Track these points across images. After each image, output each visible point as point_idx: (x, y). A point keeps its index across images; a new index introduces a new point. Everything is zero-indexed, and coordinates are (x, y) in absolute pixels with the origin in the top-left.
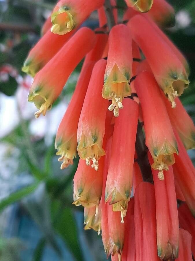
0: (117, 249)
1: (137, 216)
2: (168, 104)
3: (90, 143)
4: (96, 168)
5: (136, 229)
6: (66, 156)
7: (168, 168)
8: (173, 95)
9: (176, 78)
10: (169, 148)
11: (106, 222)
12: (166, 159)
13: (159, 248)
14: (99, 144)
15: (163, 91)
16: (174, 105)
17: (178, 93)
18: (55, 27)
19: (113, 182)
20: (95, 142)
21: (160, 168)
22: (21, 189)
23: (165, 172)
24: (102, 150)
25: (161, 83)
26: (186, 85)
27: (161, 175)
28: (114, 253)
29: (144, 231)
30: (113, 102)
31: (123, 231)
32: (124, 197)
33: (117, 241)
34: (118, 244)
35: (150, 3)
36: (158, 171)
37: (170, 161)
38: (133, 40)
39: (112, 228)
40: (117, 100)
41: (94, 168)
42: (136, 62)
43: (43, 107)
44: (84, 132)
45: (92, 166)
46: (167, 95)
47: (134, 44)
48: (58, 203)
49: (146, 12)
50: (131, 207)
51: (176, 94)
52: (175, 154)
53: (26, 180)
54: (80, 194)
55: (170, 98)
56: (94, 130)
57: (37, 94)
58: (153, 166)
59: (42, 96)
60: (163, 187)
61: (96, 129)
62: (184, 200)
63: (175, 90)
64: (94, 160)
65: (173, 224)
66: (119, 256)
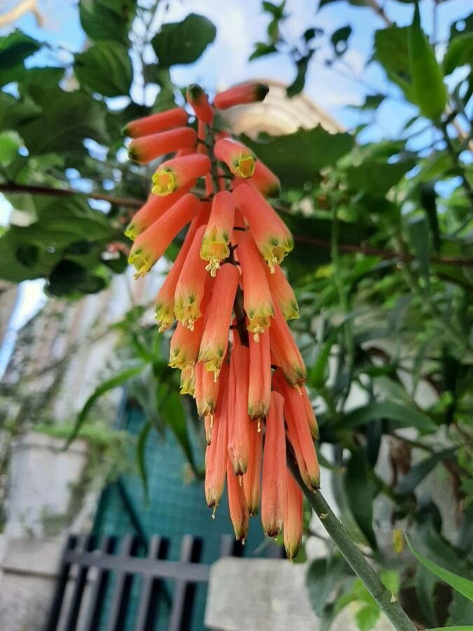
0: (210, 409)
1: (231, 378)
2: (267, 270)
3: (187, 304)
4: (192, 329)
5: (230, 392)
6: (165, 320)
7: (263, 331)
8: (273, 262)
9: (276, 245)
10: (265, 310)
11: (201, 384)
12: (263, 322)
13: (250, 406)
14: (196, 305)
15: (263, 257)
16: (273, 270)
17: (278, 259)
18: (157, 188)
19: (208, 341)
20: (191, 302)
21: (255, 330)
22: (132, 372)
23: (261, 335)
24: (198, 312)
25: (262, 250)
26: (286, 253)
27: (256, 338)
28: (206, 414)
29: (237, 391)
30: (211, 263)
31: (217, 390)
32: (218, 356)
33: (209, 401)
34: (211, 404)
35: (252, 170)
36: (254, 333)
37: (266, 324)
38: (236, 209)
39: (207, 388)
40: (215, 260)
41: (189, 329)
42: (237, 231)
43: (143, 269)
44: (182, 294)
45: (188, 327)
46: (267, 262)
47: (237, 211)
48: (165, 387)
49: (248, 178)
50: (225, 367)
51: (275, 260)
52: (270, 317)
53: (134, 363)
54: (176, 355)
55: (270, 265)
56: (191, 291)
57: (137, 256)
58: (249, 328)
59: (142, 258)
60: (258, 348)
61: (193, 291)
62: (280, 366)
63: (275, 256)
64: (190, 321)
65: (265, 384)
66: (212, 417)
